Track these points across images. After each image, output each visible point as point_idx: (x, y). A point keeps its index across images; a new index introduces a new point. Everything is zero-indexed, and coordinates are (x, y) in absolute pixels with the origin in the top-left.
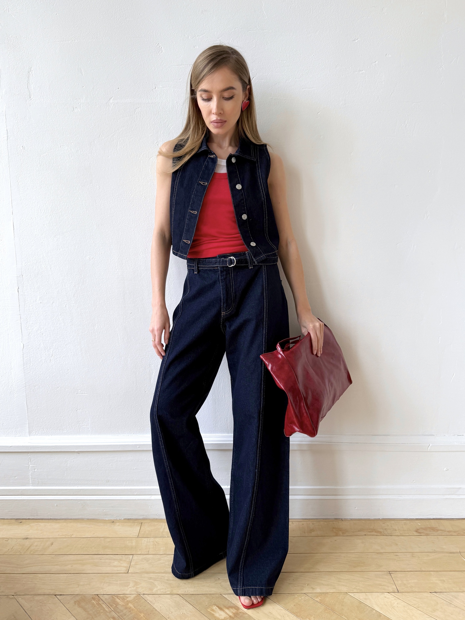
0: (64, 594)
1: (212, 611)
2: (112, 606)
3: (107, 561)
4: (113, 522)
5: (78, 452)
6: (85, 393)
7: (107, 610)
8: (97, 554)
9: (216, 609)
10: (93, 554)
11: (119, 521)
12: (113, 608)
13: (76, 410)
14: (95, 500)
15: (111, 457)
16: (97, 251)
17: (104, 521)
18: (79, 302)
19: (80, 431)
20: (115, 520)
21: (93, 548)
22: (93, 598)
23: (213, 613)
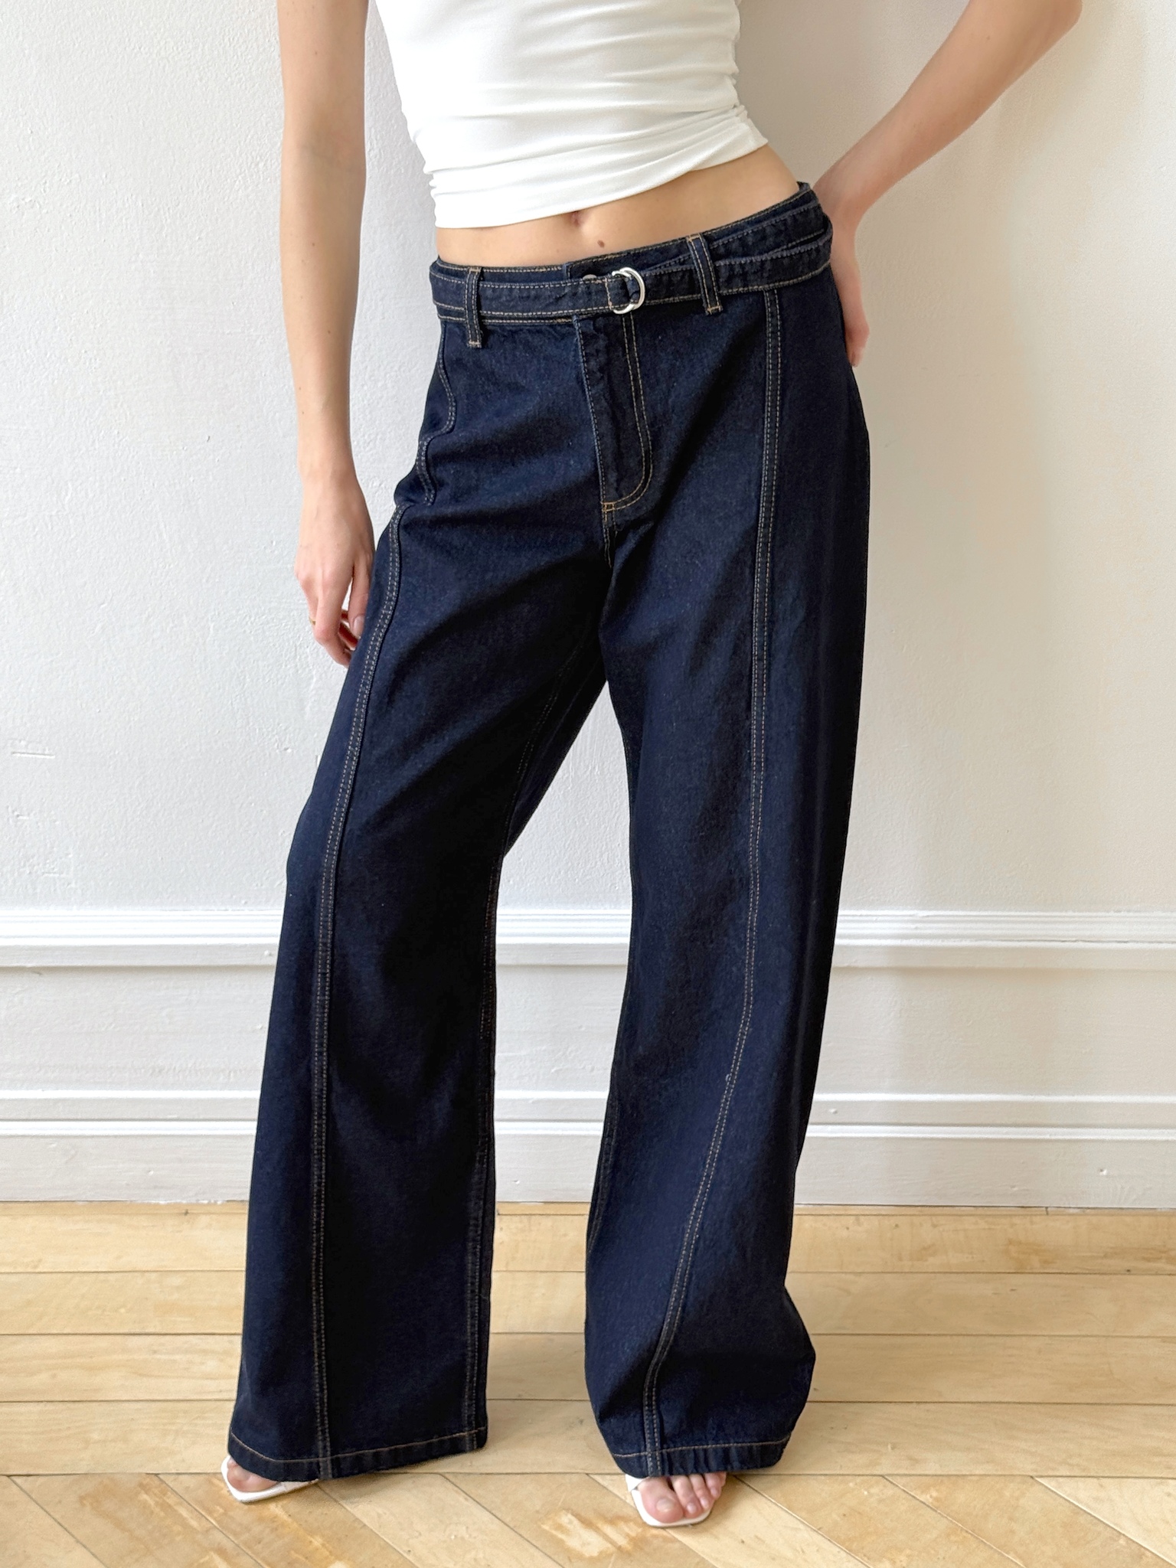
0: (41, 1472)
1: (556, 1529)
2: (210, 1513)
3: (177, 1357)
4: (186, 1213)
6: (47, 752)
7: (194, 1523)
8: (138, 1331)
9: (571, 1522)
10: (126, 1331)
12: (215, 1519)
14: (116, 1136)
15: (164, 987)
17: (153, 1211)
19: (38, 891)
20: (193, 1204)
21: (123, 1310)
22: (141, 1485)
23: (560, 1536)
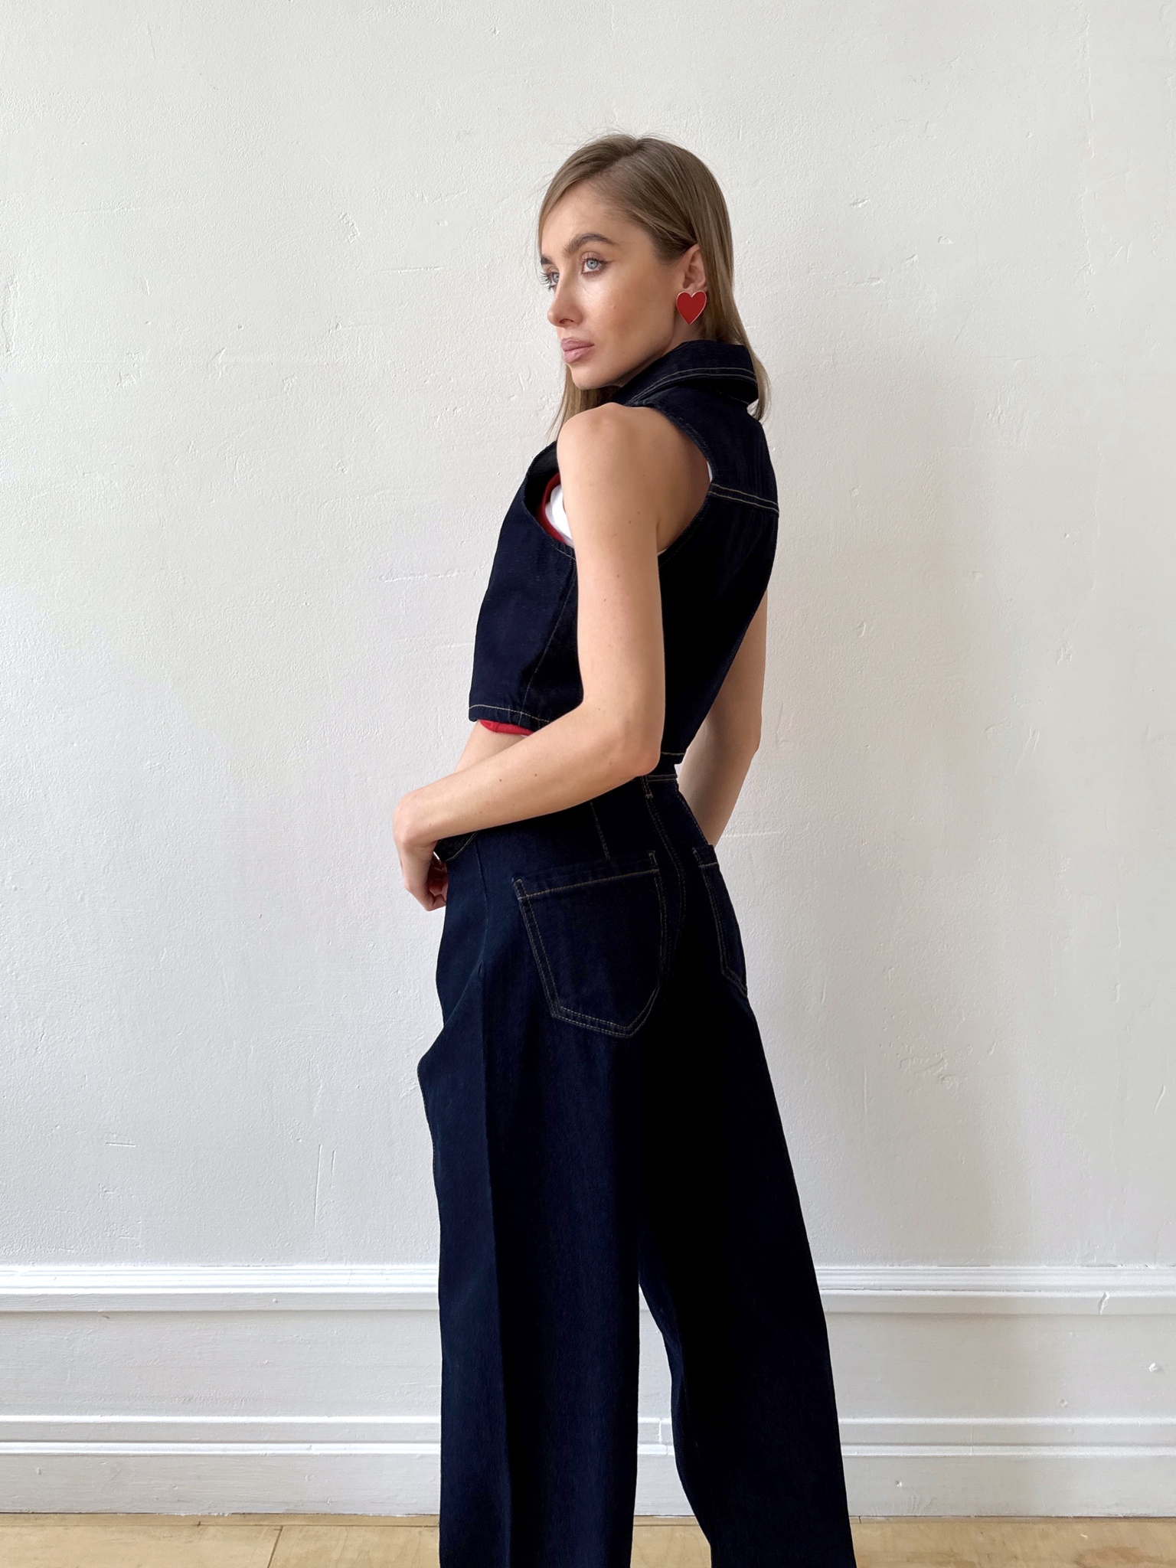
4: (199, 1525)
5: (107, 1315)
6: (130, 1142)
11: (217, 1520)
13: (104, 1190)
14: (151, 1456)
15: (198, 1328)
16: (174, 748)
17: (172, 1522)
18: (118, 886)
19: (115, 1250)
20: (205, 1516)
